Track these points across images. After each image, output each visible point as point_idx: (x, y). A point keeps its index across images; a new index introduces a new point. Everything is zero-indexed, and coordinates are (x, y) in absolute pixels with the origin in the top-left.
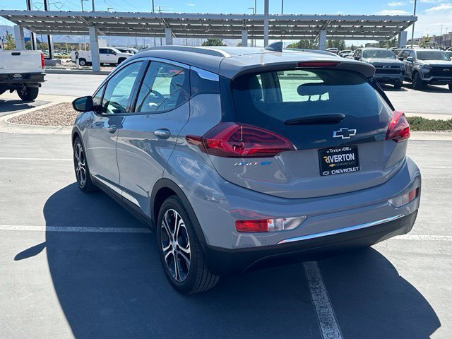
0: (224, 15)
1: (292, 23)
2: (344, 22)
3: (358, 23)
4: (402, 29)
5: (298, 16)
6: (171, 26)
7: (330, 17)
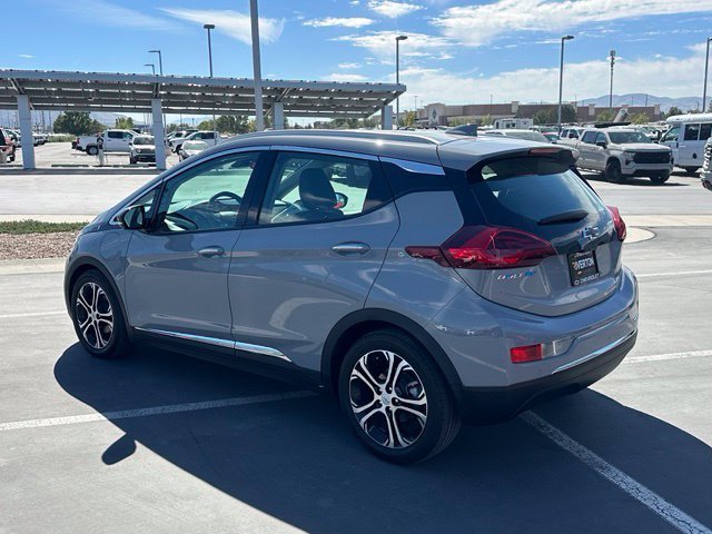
0: (123, 76)
1: (232, 90)
2: (308, 92)
3: (326, 92)
4: (386, 103)
5: (241, 81)
6: (27, 92)
7: (288, 83)
